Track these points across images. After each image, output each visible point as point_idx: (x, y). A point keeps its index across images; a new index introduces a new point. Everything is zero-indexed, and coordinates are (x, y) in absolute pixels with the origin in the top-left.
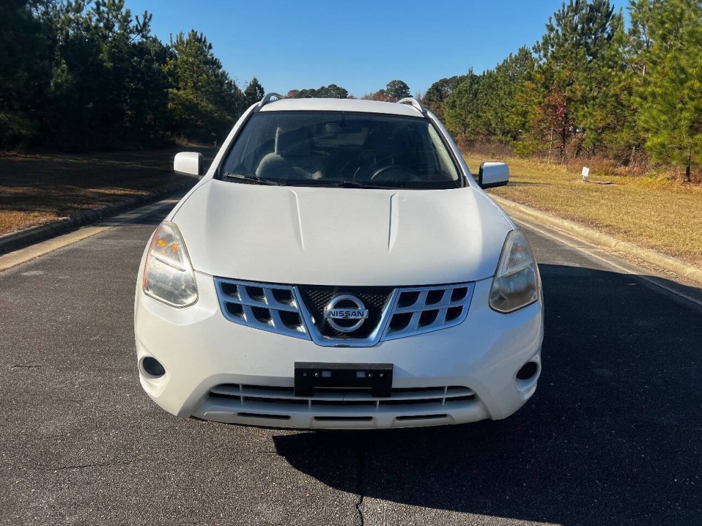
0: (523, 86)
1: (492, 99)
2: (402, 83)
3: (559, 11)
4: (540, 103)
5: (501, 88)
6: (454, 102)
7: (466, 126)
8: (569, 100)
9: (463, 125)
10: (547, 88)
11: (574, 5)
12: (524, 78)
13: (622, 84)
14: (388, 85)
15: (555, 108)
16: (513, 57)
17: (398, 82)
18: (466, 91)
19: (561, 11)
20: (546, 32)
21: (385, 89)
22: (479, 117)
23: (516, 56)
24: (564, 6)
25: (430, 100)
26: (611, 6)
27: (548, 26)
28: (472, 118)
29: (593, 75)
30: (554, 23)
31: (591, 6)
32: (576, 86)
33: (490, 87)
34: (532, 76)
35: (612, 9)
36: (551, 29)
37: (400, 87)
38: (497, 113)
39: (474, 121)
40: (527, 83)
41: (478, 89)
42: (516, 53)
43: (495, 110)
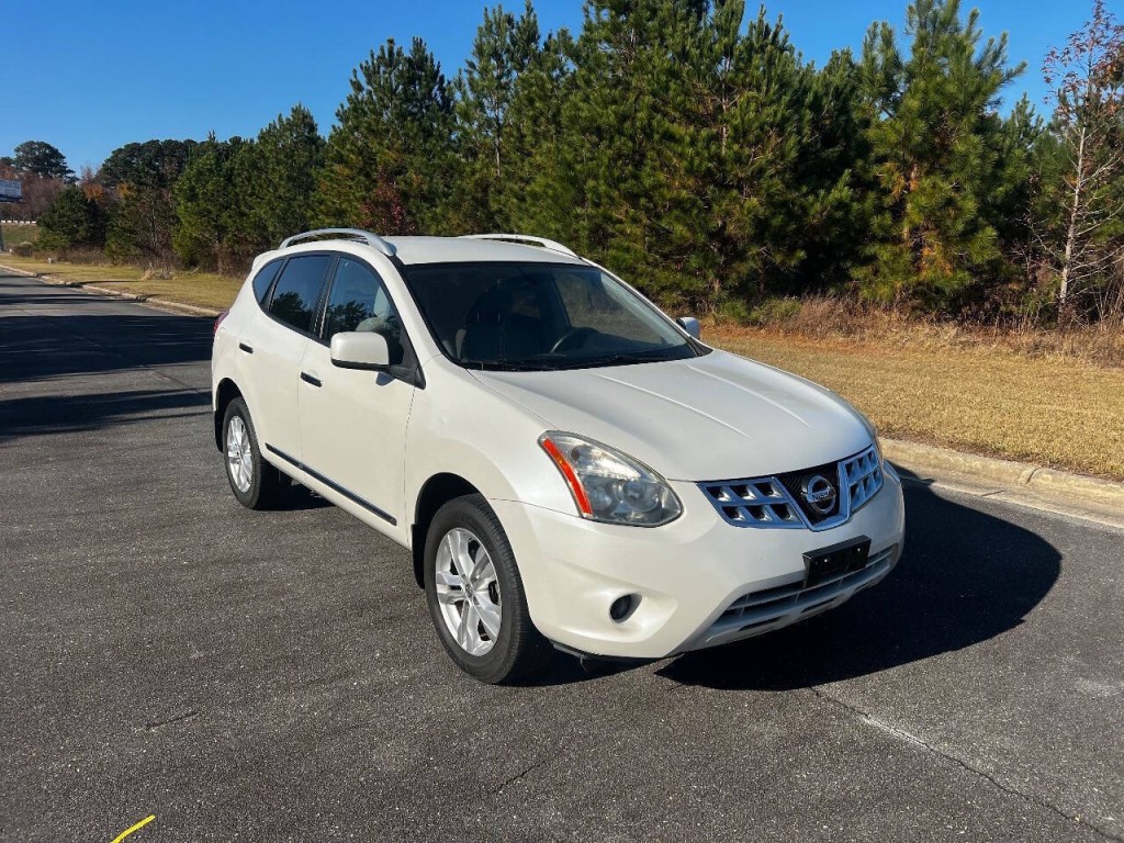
0: (332, 172)
1: (261, 186)
2: (48, 147)
3: (367, 62)
4: (364, 199)
5: (274, 170)
6: (192, 189)
7: (222, 230)
8: (405, 196)
9: (216, 227)
10: (368, 175)
11: (387, 56)
12: (333, 159)
13: (477, 176)
14: (17, 150)
15: (387, 206)
16: (284, 120)
17: (38, 143)
18: (210, 171)
19: (370, 63)
20: (352, 92)
21: (13, 156)
22: (242, 214)
23: (288, 119)
24: (372, 56)
25: (142, 184)
26: (435, 63)
27: (353, 83)
28: (230, 216)
29: (436, 161)
30: (363, 80)
31: (409, 60)
32: (411, 174)
33: (254, 166)
34: (345, 158)
35: (439, 67)
36: (358, 87)
37: (45, 154)
38: (273, 209)
39: (235, 222)
40: (337, 167)
41: (232, 169)
42: (287, 115)
43: (269, 202)
